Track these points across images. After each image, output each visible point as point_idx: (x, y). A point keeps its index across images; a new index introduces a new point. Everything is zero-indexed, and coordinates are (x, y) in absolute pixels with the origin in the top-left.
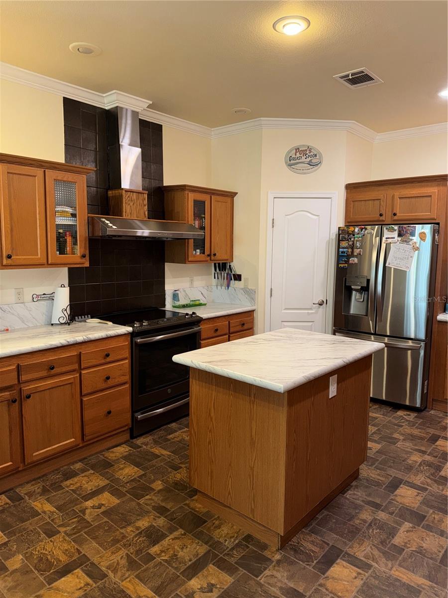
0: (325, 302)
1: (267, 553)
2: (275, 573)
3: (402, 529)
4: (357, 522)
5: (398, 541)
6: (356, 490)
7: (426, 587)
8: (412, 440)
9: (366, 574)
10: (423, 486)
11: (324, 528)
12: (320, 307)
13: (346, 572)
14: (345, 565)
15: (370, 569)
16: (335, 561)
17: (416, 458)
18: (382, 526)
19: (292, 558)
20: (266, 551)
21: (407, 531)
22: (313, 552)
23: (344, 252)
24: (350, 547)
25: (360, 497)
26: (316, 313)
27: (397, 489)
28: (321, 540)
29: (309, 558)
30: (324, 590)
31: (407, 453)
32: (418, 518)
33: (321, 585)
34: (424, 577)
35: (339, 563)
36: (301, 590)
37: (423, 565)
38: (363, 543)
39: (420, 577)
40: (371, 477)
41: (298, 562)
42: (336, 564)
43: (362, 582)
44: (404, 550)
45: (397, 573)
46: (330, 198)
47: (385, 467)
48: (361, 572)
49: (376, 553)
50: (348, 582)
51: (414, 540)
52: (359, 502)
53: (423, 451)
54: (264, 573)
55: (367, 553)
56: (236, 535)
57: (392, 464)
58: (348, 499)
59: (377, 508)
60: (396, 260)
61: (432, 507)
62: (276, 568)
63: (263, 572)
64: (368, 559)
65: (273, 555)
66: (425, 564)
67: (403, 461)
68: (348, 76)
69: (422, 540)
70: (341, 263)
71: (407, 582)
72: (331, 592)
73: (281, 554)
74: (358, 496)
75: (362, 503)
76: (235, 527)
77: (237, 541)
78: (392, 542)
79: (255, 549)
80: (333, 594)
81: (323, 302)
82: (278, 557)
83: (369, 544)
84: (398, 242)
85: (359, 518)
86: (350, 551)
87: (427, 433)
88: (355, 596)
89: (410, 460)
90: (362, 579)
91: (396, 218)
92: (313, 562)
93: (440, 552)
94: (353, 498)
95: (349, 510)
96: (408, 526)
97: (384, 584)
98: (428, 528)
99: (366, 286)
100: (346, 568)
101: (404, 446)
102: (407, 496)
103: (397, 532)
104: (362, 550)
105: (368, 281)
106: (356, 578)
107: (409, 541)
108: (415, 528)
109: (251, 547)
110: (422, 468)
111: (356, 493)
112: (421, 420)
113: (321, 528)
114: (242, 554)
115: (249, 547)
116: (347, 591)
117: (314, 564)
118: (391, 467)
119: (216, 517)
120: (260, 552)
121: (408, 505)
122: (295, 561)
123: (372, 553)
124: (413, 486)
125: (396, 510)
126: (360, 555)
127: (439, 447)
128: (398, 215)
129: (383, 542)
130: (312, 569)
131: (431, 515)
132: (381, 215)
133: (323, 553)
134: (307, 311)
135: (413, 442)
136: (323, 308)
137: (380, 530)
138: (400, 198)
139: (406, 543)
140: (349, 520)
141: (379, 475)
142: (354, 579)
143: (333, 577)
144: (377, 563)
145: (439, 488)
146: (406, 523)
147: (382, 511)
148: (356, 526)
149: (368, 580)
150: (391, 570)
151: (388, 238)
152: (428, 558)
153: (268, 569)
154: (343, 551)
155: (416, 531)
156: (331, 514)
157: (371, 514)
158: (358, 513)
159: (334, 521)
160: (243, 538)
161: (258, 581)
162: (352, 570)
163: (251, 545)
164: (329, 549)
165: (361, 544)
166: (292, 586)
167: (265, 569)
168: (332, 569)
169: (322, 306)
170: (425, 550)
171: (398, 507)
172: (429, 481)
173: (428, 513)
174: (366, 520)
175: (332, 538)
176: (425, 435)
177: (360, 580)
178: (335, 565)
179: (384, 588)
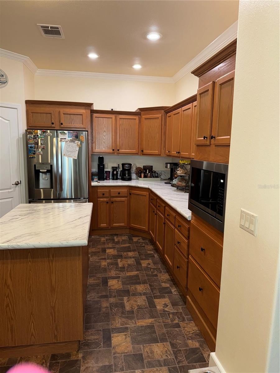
0: (20, 182)
1: (73, 358)
2: (87, 365)
3: (125, 302)
4: (104, 310)
5: (128, 308)
6: (90, 293)
7: (154, 322)
8: (95, 255)
9: (128, 333)
10: (116, 276)
11: (91, 323)
12: (16, 187)
13: (120, 338)
14: (116, 335)
15: (128, 329)
16: (111, 336)
17: (104, 263)
18: (116, 305)
19: (89, 350)
20: (71, 357)
21: (128, 301)
22: (97, 339)
23: (32, 147)
24: (111, 325)
25: (95, 296)
26: (14, 191)
27: (108, 284)
28: (96, 330)
29: (97, 344)
30: (118, 355)
31: (98, 262)
32: (127, 293)
33: (114, 354)
34: (150, 318)
35: (113, 336)
36: (107, 364)
37: (145, 313)
38: (115, 319)
39: (148, 319)
40: (91, 283)
41: (94, 350)
42: (113, 337)
43: (130, 338)
44: (133, 311)
45: (139, 324)
46: (16, 109)
47: (94, 274)
48: (126, 333)
49: (124, 320)
50: (124, 343)
51: (134, 304)
52: (96, 299)
53: (104, 258)
54: (81, 370)
55: (121, 322)
56: (44, 361)
57: (96, 271)
58: (90, 301)
59: (107, 298)
60: (68, 153)
61: (128, 284)
62: (85, 362)
64: (123, 325)
65: (77, 356)
66: (146, 312)
67: (99, 267)
68: (48, 27)
69: (136, 302)
70: (30, 155)
71: (146, 325)
72: (122, 353)
73: (81, 352)
74: (93, 297)
75: (99, 299)
76: (39, 357)
77: (48, 364)
78: (126, 310)
79: (63, 361)
80: (123, 353)
81: (18, 182)
82: (80, 355)
83: (118, 318)
84: (68, 142)
85: (103, 308)
86: (113, 327)
87: (99, 249)
88: (133, 347)
89: (102, 265)
90: (129, 337)
91: (62, 126)
92: (101, 345)
93: (146, 303)
94: (92, 299)
95: (95, 306)
96: (126, 299)
97: (139, 333)
98: (134, 295)
99: (50, 169)
100: (118, 336)
101: (94, 259)
102: (114, 284)
103: (124, 304)
104: (118, 322)
105: (51, 166)
106: (126, 338)
107: (132, 305)
108: (129, 298)
109: (60, 361)
110: (110, 267)
111: (91, 295)
112: (91, 243)
113: (90, 324)
114: (59, 369)
115: (59, 362)
116: (128, 347)
117: (102, 345)
118: (96, 273)
119: (19, 359)
120: (69, 360)
121: (118, 288)
122: (91, 351)
123: (122, 321)
124: (113, 278)
125: (115, 294)
126: (119, 325)
127: (109, 254)
128: (63, 124)
129: (123, 313)
130: (104, 349)
131: (130, 288)
132: (53, 124)
133: (102, 337)
134: (7, 191)
135: (96, 255)
136: (19, 187)
137: (117, 307)
138: (64, 114)
139: (131, 307)
140: (100, 311)
141: (94, 280)
142: (125, 339)
143: (116, 345)
144: (129, 325)
145: (124, 274)
146: (124, 298)
147: (110, 298)
148: (106, 312)
149: (131, 335)
150: (136, 324)
151: (62, 139)
152: (144, 308)
153: (81, 366)
154: (110, 329)
155: (131, 299)
156: (88, 313)
157: (107, 302)
158: (100, 305)
159: (93, 316)
160: (51, 360)
162: (121, 335)
163: (59, 359)
164: (103, 332)
165: (115, 320)
166: (101, 365)
167: (80, 367)
168: (112, 341)
169: (17, 186)
170: (140, 306)
171: (115, 292)
172: (117, 272)
173: (129, 288)
174: (107, 307)
175: (100, 325)
176: (98, 250)
177: (128, 338)
178: (112, 339)
179: (140, 334)
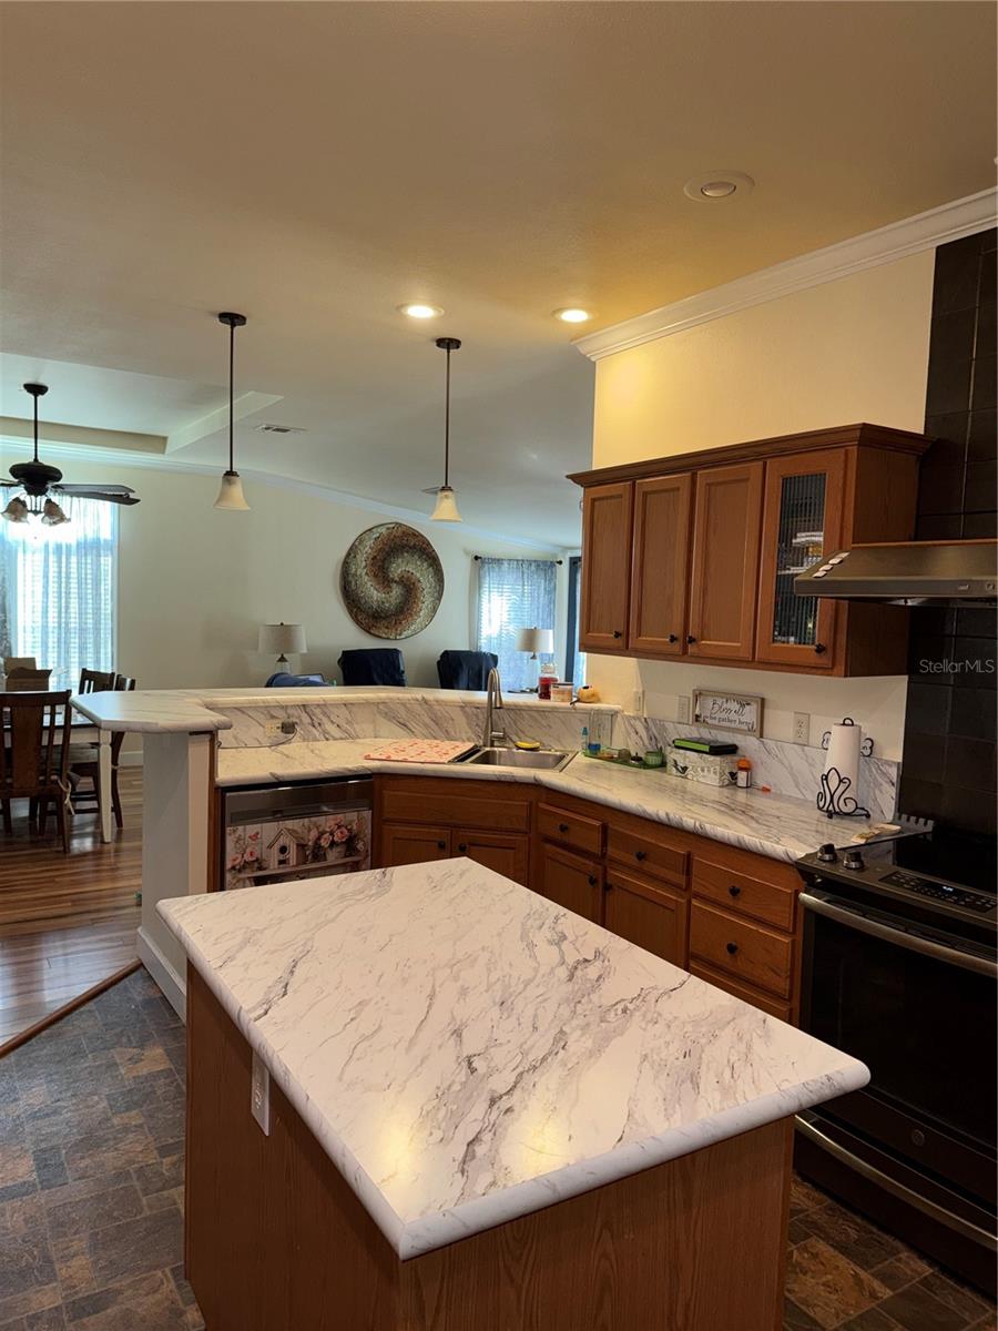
4: (77, 1246)
6: (166, 1303)
18: (24, 1278)
25: (136, 1296)
52: (126, 1283)
58: (151, 1269)
59: (74, 1302)
63: (176, 1281)
74: (141, 1292)
85: (84, 1253)
137: (22, 1268)
157: (68, 1283)
158: (97, 1261)
161: (166, 1266)
174: (66, 1261)
